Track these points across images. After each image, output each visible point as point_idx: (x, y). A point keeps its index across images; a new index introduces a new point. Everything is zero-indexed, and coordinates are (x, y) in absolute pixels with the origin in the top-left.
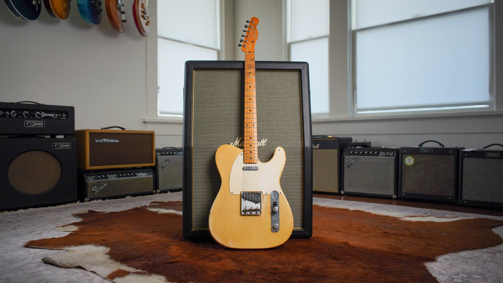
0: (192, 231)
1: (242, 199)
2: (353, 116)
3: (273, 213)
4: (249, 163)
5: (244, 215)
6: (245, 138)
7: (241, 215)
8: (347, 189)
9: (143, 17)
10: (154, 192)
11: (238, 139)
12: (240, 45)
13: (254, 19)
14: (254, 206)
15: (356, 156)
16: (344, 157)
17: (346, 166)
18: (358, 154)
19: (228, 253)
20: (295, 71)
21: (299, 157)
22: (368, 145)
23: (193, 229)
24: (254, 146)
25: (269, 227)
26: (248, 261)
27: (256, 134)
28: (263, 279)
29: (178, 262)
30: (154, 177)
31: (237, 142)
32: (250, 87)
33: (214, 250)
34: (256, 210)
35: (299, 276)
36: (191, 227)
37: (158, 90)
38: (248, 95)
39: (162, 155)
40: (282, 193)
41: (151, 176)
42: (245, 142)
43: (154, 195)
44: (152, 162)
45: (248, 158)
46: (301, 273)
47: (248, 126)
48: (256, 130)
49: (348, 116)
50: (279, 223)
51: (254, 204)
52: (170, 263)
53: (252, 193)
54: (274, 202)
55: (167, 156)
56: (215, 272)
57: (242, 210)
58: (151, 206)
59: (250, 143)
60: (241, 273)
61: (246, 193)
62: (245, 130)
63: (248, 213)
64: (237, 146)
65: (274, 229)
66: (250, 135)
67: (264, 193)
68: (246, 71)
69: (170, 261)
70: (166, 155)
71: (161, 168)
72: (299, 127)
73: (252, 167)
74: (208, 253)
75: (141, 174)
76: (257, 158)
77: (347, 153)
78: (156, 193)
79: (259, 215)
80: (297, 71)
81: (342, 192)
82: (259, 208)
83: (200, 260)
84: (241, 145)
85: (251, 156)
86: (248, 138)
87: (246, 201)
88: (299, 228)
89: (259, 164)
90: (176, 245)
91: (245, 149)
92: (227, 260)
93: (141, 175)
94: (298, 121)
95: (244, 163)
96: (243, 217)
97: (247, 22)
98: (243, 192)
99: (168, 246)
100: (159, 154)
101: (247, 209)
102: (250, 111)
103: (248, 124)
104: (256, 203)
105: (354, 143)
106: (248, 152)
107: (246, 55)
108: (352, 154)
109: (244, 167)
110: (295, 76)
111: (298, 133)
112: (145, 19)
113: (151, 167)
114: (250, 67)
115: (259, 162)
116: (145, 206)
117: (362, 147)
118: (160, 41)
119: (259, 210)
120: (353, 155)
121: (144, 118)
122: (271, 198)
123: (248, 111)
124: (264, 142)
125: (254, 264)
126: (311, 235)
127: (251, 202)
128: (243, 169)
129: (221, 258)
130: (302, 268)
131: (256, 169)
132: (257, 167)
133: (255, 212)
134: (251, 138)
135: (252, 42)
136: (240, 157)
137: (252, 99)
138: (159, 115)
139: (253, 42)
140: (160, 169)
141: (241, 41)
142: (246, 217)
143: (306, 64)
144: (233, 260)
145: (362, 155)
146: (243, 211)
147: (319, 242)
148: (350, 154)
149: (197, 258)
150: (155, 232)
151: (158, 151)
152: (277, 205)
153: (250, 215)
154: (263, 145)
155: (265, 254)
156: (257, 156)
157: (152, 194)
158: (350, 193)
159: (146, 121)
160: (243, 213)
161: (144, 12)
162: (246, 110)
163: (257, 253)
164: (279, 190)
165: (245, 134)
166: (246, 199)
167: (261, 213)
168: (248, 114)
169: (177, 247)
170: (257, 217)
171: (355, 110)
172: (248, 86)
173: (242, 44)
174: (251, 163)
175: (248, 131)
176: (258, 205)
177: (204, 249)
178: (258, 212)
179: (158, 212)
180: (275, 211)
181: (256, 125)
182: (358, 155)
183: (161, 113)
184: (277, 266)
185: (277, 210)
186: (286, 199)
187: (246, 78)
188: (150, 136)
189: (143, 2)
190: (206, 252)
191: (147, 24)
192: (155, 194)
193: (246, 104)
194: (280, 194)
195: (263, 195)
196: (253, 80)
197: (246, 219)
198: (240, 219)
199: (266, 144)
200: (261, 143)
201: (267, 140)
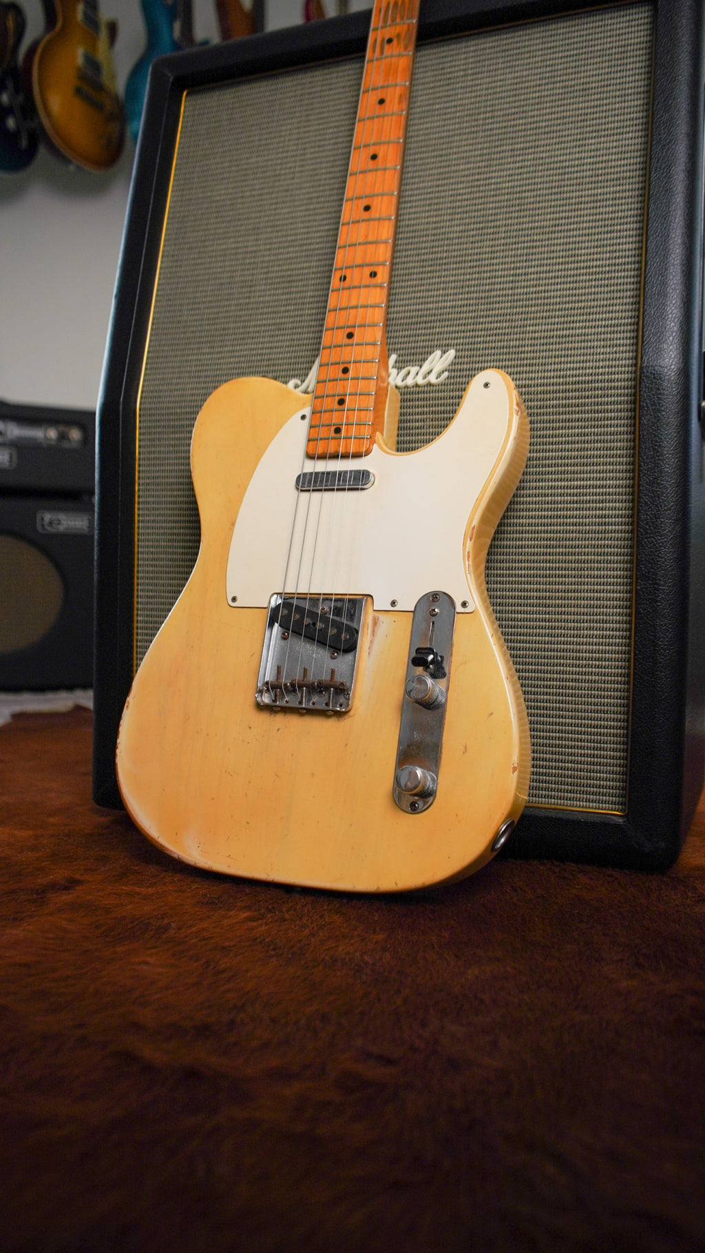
1: (268, 631)
3: (418, 706)
4: (323, 457)
5: (272, 709)
6: (326, 338)
7: (259, 706)
24: (357, 369)
27: (374, 315)
31: (315, 376)
32: (381, 102)
34: (327, 687)
38: (366, 141)
42: (324, 356)
47: (346, 283)
48: (379, 295)
53: (325, 600)
57: (261, 682)
59: (346, 358)
62: (334, 299)
66: (352, 321)
67: (381, 603)
68: (371, 37)
73: (337, 474)
79: (341, 715)
85: (337, 421)
86: (341, 336)
91: (318, 389)
95: (308, 455)
96: (264, 718)
102: (367, 208)
103: (347, 272)
106: (330, 403)
109: (305, 475)
114: (394, 12)
115: (378, 447)
119: (339, 688)
122: (415, 632)
123: (357, 213)
124: (438, 365)
128: (299, 486)
131: (359, 481)
132: (366, 474)
134: (350, 335)
142: (281, 719)
146: (266, 689)
154: (432, 379)
160: (265, 700)
162: (347, 206)
165: (331, 319)
167: (351, 705)
168: (355, 227)
170: (332, 723)
172: (373, 101)
178: (341, 699)
181: (383, 274)
187: (368, 68)
193: (351, 181)
194: (462, 610)
195: (377, 614)
196: (400, 70)
197: (278, 730)
198: (250, 728)
199: (446, 374)
200: (426, 367)
201: (452, 353)
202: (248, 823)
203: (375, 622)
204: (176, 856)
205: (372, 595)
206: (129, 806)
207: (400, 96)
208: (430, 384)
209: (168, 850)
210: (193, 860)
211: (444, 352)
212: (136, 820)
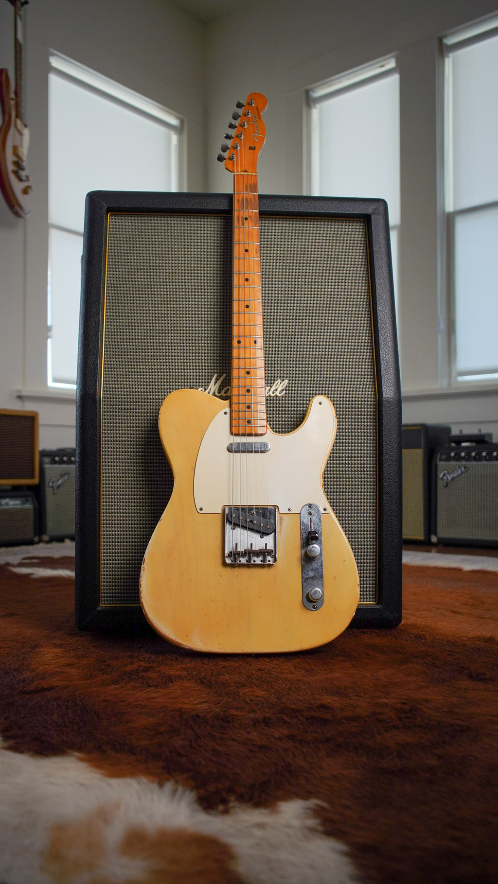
0: (99, 608)
1: (228, 527)
2: (450, 385)
3: (308, 559)
4: (243, 435)
5: (232, 566)
6: (235, 373)
7: (225, 564)
8: (444, 531)
9: (16, 173)
10: (36, 539)
11: (217, 379)
12: (221, 159)
13: (254, 96)
14: (259, 542)
15: (463, 463)
16: (436, 465)
17: (440, 485)
18: (468, 458)
19: (190, 664)
20: (354, 222)
21: (368, 424)
22: (486, 439)
23: (102, 606)
24: (255, 392)
25: (298, 596)
26: (243, 686)
27: (261, 363)
28: (291, 737)
29: (50, 689)
30: (35, 508)
31: (213, 387)
32: (247, 251)
33: (153, 657)
34: (263, 553)
35: (396, 727)
36: (97, 600)
37: (49, 334)
38: (241, 270)
39: (54, 462)
40: (330, 510)
41: (29, 506)
42: (235, 382)
43: (36, 546)
44: (33, 477)
45: (242, 423)
46: (400, 719)
47: (242, 345)
48: (260, 353)
49: (440, 385)
50: (322, 586)
51: (257, 536)
52: (29, 693)
53: (250, 509)
54: (310, 533)
55: (64, 466)
56: (151, 719)
57: (227, 552)
58: (20, 565)
59: (248, 384)
60: (225, 721)
61: (237, 508)
62: (235, 353)
63: (243, 560)
64: (214, 394)
65: (311, 602)
66: (247, 366)
67: (283, 509)
68: (236, 214)
69: (32, 687)
70: (62, 462)
71: (51, 490)
72: (366, 352)
73: (251, 444)
74: (135, 666)
75: (7, 500)
76: (264, 423)
77: (444, 457)
78: (40, 541)
79: (270, 566)
80: (359, 222)
81: (434, 539)
82: (270, 547)
83: (115, 682)
84: (223, 393)
85: (248, 417)
86: (242, 373)
87: (238, 530)
88: (370, 603)
89: (271, 438)
90: (56, 646)
91: (235, 399)
92: (186, 684)
93: (7, 504)
94: (364, 336)
95: (232, 433)
96: (228, 571)
97: (239, 105)
98: (230, 507)
99: (34, 647)
100: (47, 460)
101: (241, 549)
102: (247, 307)
103: (242, 339)
104: (263, 534)
105: (456, 437)
106: (242, 407)
107: (236, 180)
108: (454, 459)
109: (231, 444)
110: (354, 232)
111: (366, 367)
112: (20, 179)
113: (30, 488)
114: (246, 203)
115: (270, 432)
116: (8, 564)
117: (474, 444)
118: (54, 235)
119: (269, 553)
120: (457, 460)
121: (19, 387)
122: (302, 524)
123: (242, 308)
124: (280, 387)
125: (260, 693)
126: (400, 619)
127: (249, 533)
128: (230, 450)
129: (170, 680)
130: (398, 706)
131: (262, 450)
132: (265, 445)
133: (261, 558)
134: (248, 373)
135: (250, 148)
136: (221, 421)
137: (250, 279)
138: (51, 383)
139: (254, 149)
140: (49, 491)
141: (225, 149)
142: (237, 571)
143: (381, 203)
144: (202, 682)
145: (475, 459)
146: (230, 555)
147: (420, 637)
148: (449, 459)
149: (105, 676)
150: (12, 614)
151: (44, 454)
152: (316, 539)
153: (248, 566)
154: (277, 393)
155: (288, 666)
156: (264, 416)
157: (31, 543)
158: (448, 539)
159: (24, 393)
160: (228, 561)
161: (18, 165)
162: (235, 305)
163: (267, 665)
164: (322, 502)
165: (235, 363)
166: (236, 525)
167: (275, 560)
168: (242, 316)
169: (57, 650)
170: (265, 571)
171: (454, 374)
172: (242, 250)
173: (226, 155)
174: (250, 435)
175: (242, 355)
176: (268, 541)
177: (128, 654)
178: (269, 558)
179: (32, 574)
180: (312, 554)
181: (260, 342)
182: (467, 460)
183: (56, 380)
184: (327, 699)
185: (319, 552)
186: (339, 527)
187: (236, 231)
188: (29, 422)
189: (18, 143)
190: (132, 663)
191: (25, 191)
192: (38, 543)
193: (235, 291)
194: (323, 512)
195: (281, 515)
196: (254, 235)
197: (237, 576)
198: (221, 576)
199: (284, 392)
200: (273, 388)
201: (286, 381)
202: (227, 625)
203: (281, 519)
204: (188, 648)
205: (277, 505)
206: (155, 625)
207: (256, 250)
208: (276, 396)
209: (182, 644)
210: (199, 648)
211: (282, 380)
212: (160, 631)
